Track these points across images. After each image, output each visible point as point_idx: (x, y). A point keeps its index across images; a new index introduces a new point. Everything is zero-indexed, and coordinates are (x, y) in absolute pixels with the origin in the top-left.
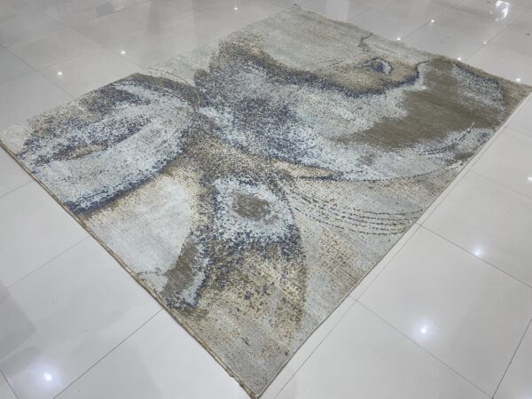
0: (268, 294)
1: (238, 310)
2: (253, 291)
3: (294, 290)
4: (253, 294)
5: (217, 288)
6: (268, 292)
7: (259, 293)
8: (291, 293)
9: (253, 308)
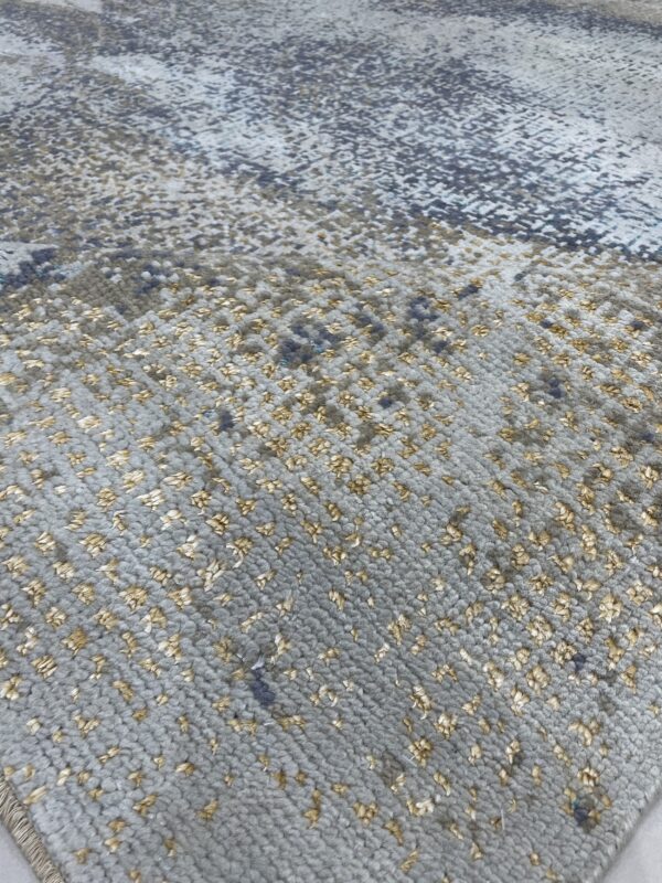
0: (441, 348)
1: (226, 423)
2: (339, 322)
3: (613, 331)
4: (337, 340)
5: (109, 295)
6: (440, 333)
7: (378, 333)
8: (597, 346)
9: (334, 418)
